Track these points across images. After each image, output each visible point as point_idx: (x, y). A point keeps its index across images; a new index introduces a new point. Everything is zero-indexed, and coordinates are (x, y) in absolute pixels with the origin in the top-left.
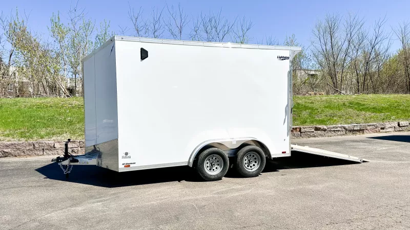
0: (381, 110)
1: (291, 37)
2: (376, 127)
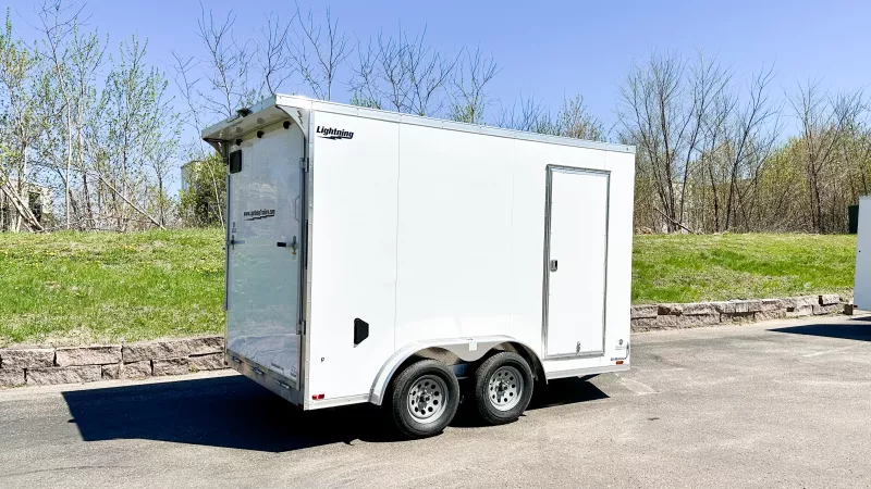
0: (780, 269)
1: (574, 101)
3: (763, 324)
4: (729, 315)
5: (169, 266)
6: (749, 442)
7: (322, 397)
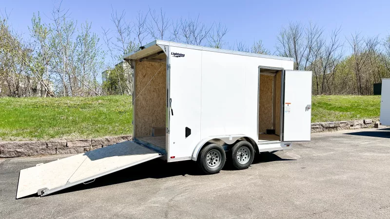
0: (346, 109)
1: (258, 43)
2: (347, 125)
3: (340, 132)
4: (327, 128)
5: (105, 110)
6: (345, 177)
7: (174, 157)
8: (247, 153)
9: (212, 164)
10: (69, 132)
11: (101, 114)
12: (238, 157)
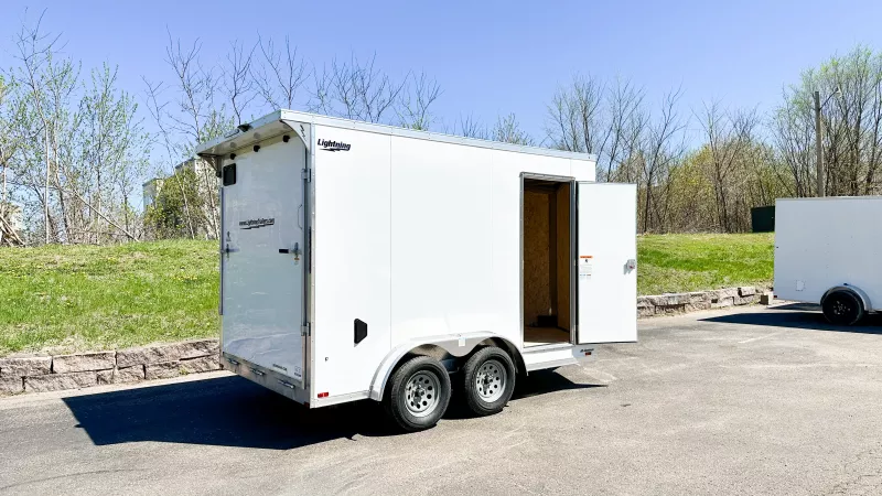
0: (701, 265)
1: (507, 119)
2: (705, 299)
3: (693, 315)
4: (662, 307)
5: (152, 276)
6: (719, 424)
7: (327, 394)
8: (498, 375)
9: (419, 406)
10: (58, 336)
11: (140, 286)
12: (479, 386)
